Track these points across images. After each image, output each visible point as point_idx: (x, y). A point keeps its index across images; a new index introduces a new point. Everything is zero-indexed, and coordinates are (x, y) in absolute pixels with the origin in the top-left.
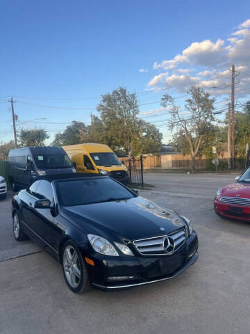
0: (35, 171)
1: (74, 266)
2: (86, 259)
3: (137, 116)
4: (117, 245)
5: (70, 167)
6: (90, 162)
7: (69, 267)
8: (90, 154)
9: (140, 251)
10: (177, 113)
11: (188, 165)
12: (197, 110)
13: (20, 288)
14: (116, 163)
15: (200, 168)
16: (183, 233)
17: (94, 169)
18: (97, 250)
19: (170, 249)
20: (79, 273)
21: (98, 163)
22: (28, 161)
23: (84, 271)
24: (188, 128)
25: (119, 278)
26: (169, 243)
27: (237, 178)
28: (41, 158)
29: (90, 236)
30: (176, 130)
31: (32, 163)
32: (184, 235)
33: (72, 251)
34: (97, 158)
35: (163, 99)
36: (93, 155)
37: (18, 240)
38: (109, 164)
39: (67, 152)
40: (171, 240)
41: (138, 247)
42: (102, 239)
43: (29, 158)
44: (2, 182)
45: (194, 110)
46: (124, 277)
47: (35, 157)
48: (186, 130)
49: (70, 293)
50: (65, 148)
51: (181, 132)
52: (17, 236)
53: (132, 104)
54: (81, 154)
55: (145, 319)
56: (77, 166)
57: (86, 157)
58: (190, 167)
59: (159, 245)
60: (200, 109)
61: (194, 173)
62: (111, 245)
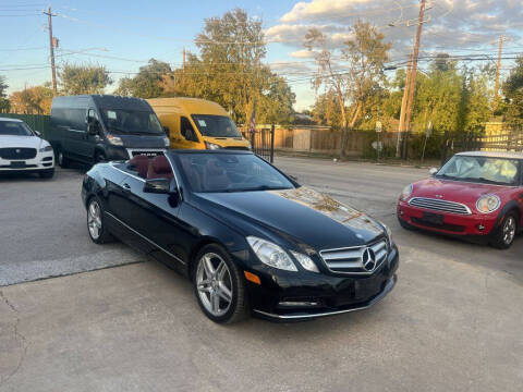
0: (102, 135)
1: (220, 283)
2: (246, 273)
3: (262, 60)
4: (295, 255)
5: (160, 134)
6: (192, 129)
7: (206, 286)
8: (192, 116)
9: (329, 266)
10: (328, 61)
11: (335, 148)
12: (360, 61)
13: (127, 313)
14: (232, 136)
15: (353, 153)
16: (382, 244)
17: (197, 140)
18: (264, 261)
19: (370, 266)
20: (230, 294)
21: (206, 132)
22: (90, 119)
23: (239, 290)
24: (342, 89)
25: (295, 304)
26: (370, 259)
27: (434, 170)
28: (112, 115)
29: (249, 239)
30: (323, 90)
31: (97, 122)
33: (215, 262)
34: (202, 123)
35: (308, 37)
36: (196, 117)
37: (98, 242)
38: (223, 135)
39: (155, 109)
40: (371, 252)
41: (328, 261)
42: (270, 244)
43: (92, 114)
44: (47, 149)
45: (357, 59)
46: (302, 304)
47: (102, 112)
48: (339, 91)
49: (210, 323)
50: (152, 102)
51: (331, 93)
52: (95, 235)
53: (255, 40)
54: (175, 115)
55: (335, 364)
56: (171, 135)
57: (184, 121)
58: (339, 152)
59: (355, 260)
60: (366, 59)
61: (344, 161)
62: (286, 254)
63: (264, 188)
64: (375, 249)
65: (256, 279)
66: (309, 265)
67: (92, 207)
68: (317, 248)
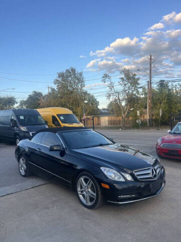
0: (17, 127)
1: (89, 190)
2: (102, 184)
3: (84, 88)
4: (123, 174)
5: (43, 124)
6: (58, 121)
7: (82, 192)
8: (57, 115)
10: (113, 87)
11: (119, 124)
12: (127, 86)
14: (76, 122)
15: (128, 125)
17: (60, 125)
18: (110, 178)
19: (155, 176)
20: (95, 194)
21: (63, 122)
22: (12, 120)
23: (99, 193)
24: (120, 98)
25: (125, 196)
27: (169, 131)
28: (22, 118)
29: (101, 168)
30: (112, 99)
31: (15, 121)
33: (86, 180)
34: (62, 118)
35: (103, 77)
36: (59, 115)
37: (24, 176)
38: (71, 123)
39: (41, 113)
40: (155, 169)
41: (137, 175)
42: (111, 170)
43: (12, 118)
45: (125, 85)
46: (128, 196)
47: (18, 117)
48: (119, 99)
49: (86, 209)
50: (39, 110)
51: (115, 100)
52: (23, 173)
53: (80, 79)
54: (50, 115)
55: (147, 223)
56: (49, 124)
57: (54, 117)
58: (122, 125)
59: (148, 174)
60: (129, 84)
61: (124, 129)
62: (119, 174)
63: (101, 145)
64: (155, 168)
65: (107, 186)
66: (129, 178)
67: (21, 160)
68: (132, 170)
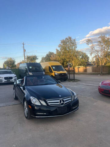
0: (28, 73)
1: (27, 108)
2: (29, 106)
5: (43, 71)
7: (25, 109)
8: (51, 66)
9: (49, 104)
10: (94, 47)
12: (103, 46)
13: (8, 116)
14: (62, 70)
16: (70, 98)
17: (52, 72)
18: (33, 102)
19: (62, 104)
21: (54, 70)
23: (29, 110)
24: (99, 54)
26: (62, 102)
28: (31, 67)
29: (31, 97)
30: (93, 55)
32: (71, 99)
34: (54, 68)
35: (87, 41)
36: (52, 66)
37: (15, 99)
38: (59, 70)
39: (42, 65)
42: (35, 98)
43: (26, 68)
44: (15, 77)
45: (102, 46)
46: (42, 114)
47: (28, 67)
48: (98, 55)
51: (96, 56)
54: (47, 66)
56: (46, 71)
58: (100, 72)
60: (105, 45)
66: (44, 103)
68: (46, 99)
